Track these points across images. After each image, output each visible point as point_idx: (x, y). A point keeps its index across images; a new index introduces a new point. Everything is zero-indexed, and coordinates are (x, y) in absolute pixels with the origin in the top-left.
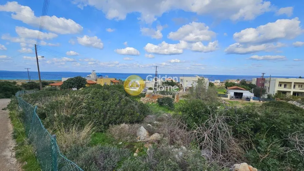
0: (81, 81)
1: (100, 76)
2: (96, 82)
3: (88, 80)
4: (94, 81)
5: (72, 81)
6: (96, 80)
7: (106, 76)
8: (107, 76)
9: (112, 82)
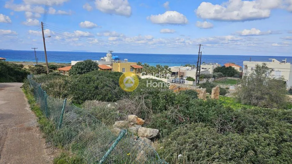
0: (91, 66)
1: (118, 58)
2: (111, 67)
3: (100, 64)
4: (109, 66)
5: (81, 66)
6: (112, 65)
8: (126, 60)
9: (132, 68)
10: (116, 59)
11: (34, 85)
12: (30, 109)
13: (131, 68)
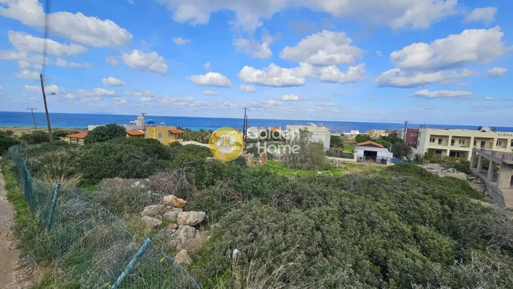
0: (116, 131)
1: (152, 122)
2: (144, 132)
3: (128, 128)
4: (141, 131)
5: (101, 131)
6: (144, 130)
7: (161, 123)
8: (163, 123)
9: (171, 133)
10: (150, 123)
11: (18, 160)
12: (6, 198)
13: (169, 133)
